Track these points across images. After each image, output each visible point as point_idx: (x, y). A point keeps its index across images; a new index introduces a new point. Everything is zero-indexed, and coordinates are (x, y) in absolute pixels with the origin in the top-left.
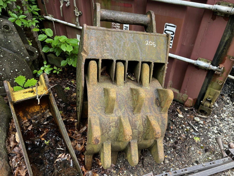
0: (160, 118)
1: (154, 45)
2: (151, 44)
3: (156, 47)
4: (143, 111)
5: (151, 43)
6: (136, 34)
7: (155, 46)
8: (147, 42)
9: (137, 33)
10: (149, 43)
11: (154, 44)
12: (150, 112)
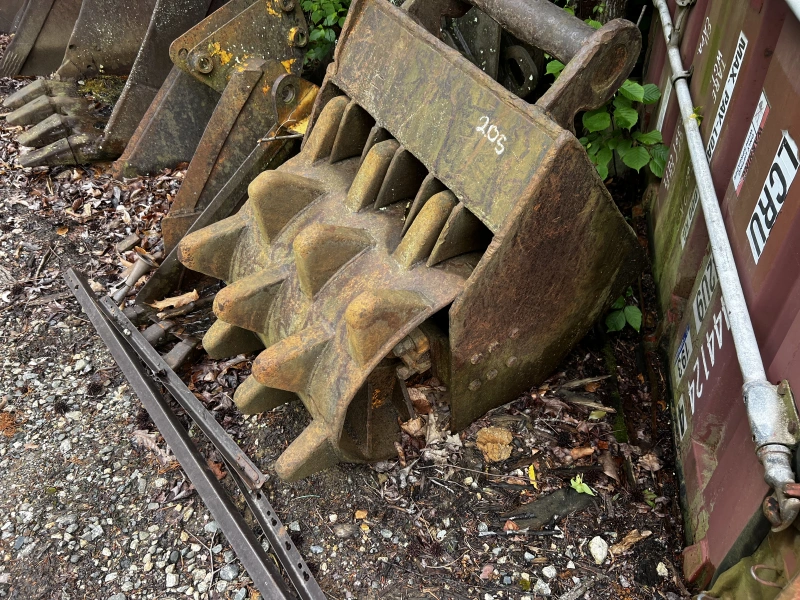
0: (341, 366)
1: (499, 148)
2: (492, 137)
3: (501, 156)
4: (322, 304)
5: (493, 134)
6: (468, 76)
7: (499, 152)
8: (485, 120)
9: (472, 75)
10: (486, 129)
11: (502, 142)
12: (332, 324)
